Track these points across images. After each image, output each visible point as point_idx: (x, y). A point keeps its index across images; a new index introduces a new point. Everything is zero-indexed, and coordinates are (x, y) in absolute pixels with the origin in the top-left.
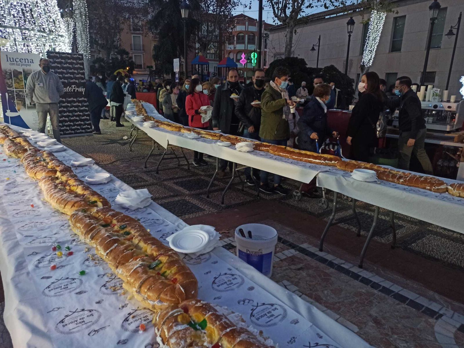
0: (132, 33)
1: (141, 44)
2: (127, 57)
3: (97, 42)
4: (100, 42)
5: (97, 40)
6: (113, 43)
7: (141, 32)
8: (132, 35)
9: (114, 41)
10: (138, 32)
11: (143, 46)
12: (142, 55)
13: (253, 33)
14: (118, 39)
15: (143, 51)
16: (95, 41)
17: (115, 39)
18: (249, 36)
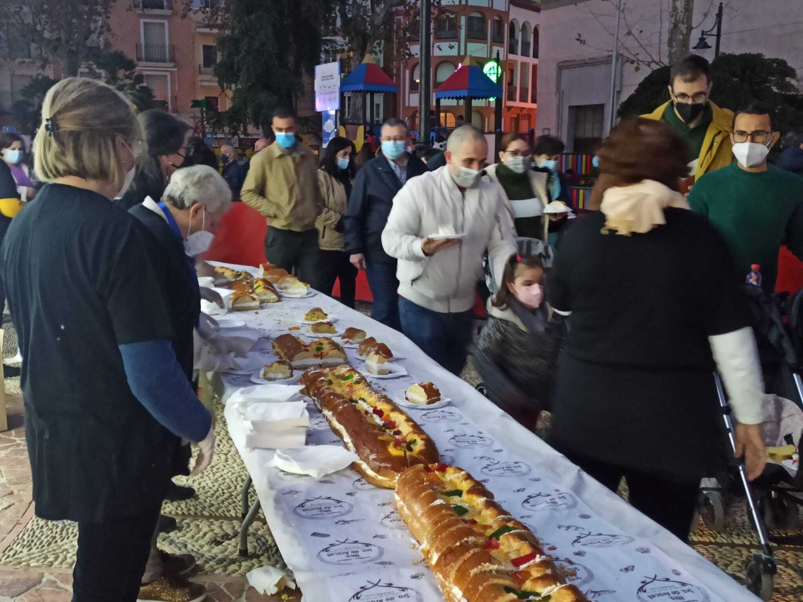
0: (144, 16)
1: (167, 43)
2: (127, 77)
3: (40, 34)
4: (47, 35)
5: (38, 27)
6: (86, 38)
7: (167, 12)
8: (142, 21)
9: (90, 32)
10: (157, 11)
11: (173, 48)
12: (168, 74)
13: (481, 13)
14: (102, 27)
15: (172, 65)
16: (34, 31)
17: (92, 26)
18: (470, 20)
